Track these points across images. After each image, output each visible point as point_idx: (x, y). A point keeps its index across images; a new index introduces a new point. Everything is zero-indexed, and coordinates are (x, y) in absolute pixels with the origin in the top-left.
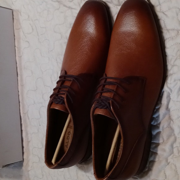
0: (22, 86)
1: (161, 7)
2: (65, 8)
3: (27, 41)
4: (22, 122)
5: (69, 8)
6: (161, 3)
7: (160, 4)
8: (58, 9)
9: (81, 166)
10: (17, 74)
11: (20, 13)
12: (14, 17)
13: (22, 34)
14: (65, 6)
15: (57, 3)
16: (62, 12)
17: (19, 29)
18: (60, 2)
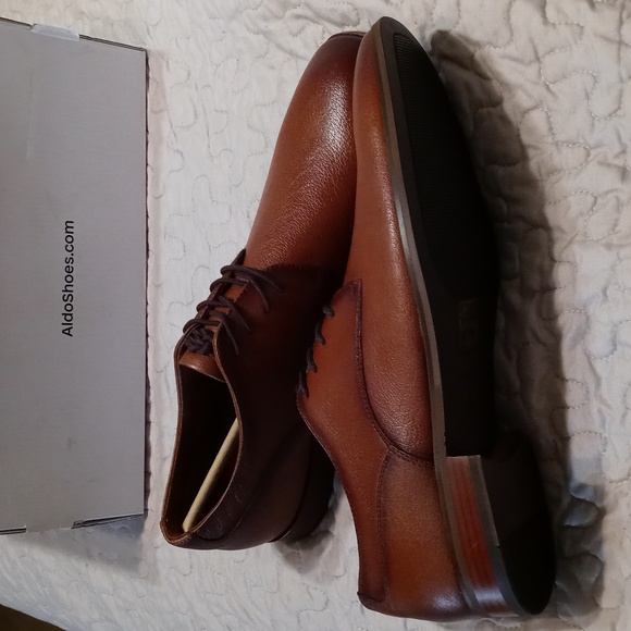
0: (158, 286)
1: (540, 68)
2: (281, 55)
3: (178, 151)
4: (152, 398)
5: (291, 54)
6: (540, 55)
7: (538, 59)
8: (262, 56)
9: (292, 550)
10: (148, 250)
11: (168, 62)
12: (150, 75)
13: (166, 128)
14: (280, 47)
15: (261, 37)
16: (272, 68)
17: (161, 111)
18: (266, 34)
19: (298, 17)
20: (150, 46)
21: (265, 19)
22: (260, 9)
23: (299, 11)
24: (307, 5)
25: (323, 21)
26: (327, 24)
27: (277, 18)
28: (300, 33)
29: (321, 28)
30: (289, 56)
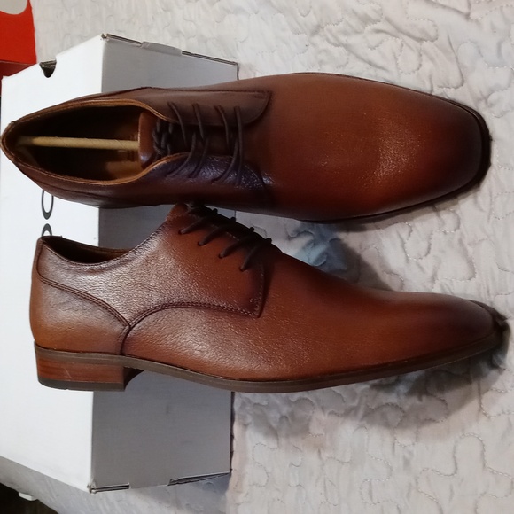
18: (346, 47)
19: (378, 31)
20: (241, 59)
21: (345, 33)
22: (341, 25)
23: (379, 26)
24: (388, 20)
25: (402, 35)
26: (406, 38)
27: (357, 32)
28: (378, 46)
29: (399, 41)
30: (368, 65)
